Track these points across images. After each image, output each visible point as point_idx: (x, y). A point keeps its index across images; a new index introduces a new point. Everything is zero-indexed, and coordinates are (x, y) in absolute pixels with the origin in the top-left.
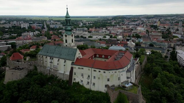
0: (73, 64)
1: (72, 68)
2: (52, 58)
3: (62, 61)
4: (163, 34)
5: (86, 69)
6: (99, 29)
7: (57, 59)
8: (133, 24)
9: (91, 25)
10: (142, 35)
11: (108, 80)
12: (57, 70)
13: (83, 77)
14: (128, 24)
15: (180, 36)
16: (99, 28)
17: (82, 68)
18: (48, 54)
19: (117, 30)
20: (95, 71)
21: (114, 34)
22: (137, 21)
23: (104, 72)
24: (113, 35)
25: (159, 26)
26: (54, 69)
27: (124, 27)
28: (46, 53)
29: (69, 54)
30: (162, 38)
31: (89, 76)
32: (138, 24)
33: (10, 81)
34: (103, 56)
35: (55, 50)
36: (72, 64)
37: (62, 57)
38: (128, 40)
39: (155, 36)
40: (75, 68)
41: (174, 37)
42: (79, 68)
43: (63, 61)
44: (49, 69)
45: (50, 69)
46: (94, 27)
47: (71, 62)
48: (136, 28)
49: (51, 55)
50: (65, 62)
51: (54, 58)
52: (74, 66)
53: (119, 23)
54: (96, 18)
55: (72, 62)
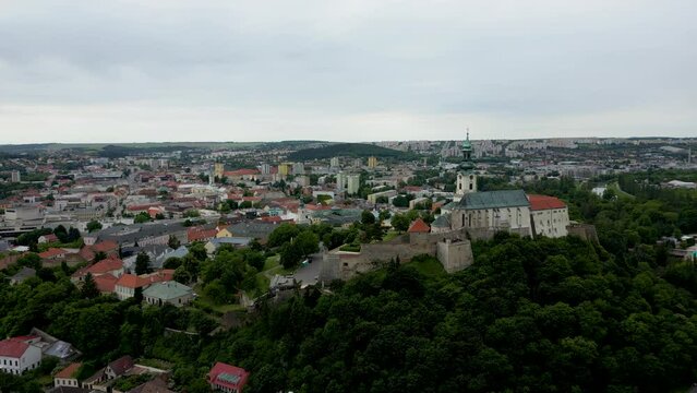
1: (531, 216)
2: (496, 209)
3: (513, 210)
5: (545, 213)
7: (505, 209)
12: (507, 226)
13: (543, 225)
15: (332, 194)
17: (541, 213)
20: (555, 212)
23: (564, 211)
26: (502, 226)
29: (517, 199)
31: (548, 222)
33: (457, 265)
35: (493, 198)
36: (529, 211)
37: (510, 204)
40: (535, 214)
41: (322, 198)
42: (538, 214)
43: (516, 209)
45: (496, 229)
50: (519, 210)
51: (500, 209)
55: (529, 208)
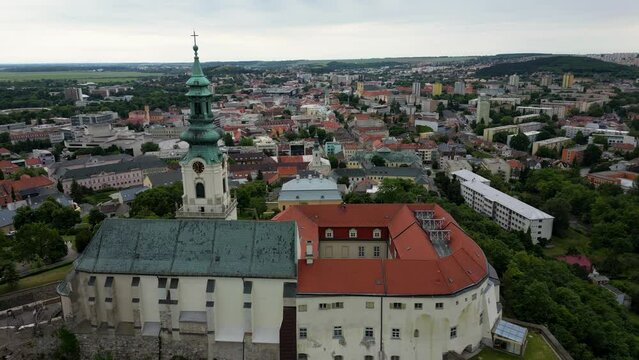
0: (290, 291)
2: (169, 279)
4: (385, 121)
5: (354, 305)
6: (168, 114)
7: (203, 282)
8: (279, 91)
9: (129, 98)
10: (332, 131)
11: (453, 334)
12: (203, 330)
13: (343, 343)
14: (265, 94)
15: (434, 125)
16: (164, 108)
17: (338, 305)
18: (141, 264)
19: (238, 115)
20: (397, 306)
21: (234, 129)
22: (285, 80)
23: (439, 306)
24: (232, 133)
25: (362, 97)
26: (187, 328)
27: (255, 102)
28: (129, 262)
29: (260, 252)
30: (391, 135)
31: (369, 333)
32: (294, 93)
34: (353, 233)
35: (177, 241)
36: (286, 295)
37: (223, 266)
38: (298, 151)
39: (368, 129)
40: (304, 308)
41: (421, 129)
42: (323, 306)
43: (239, 284)
44: (154, 332)
45: (165, 335)
46: (147, 108)
47: (278, 287)
48: (298, 107)
49: (164, 265)
50: (248, 288)
51: (182, 280)
52: (299, 302)
53: (230, 90)
54: (132, 70)
55: (286, 286)
